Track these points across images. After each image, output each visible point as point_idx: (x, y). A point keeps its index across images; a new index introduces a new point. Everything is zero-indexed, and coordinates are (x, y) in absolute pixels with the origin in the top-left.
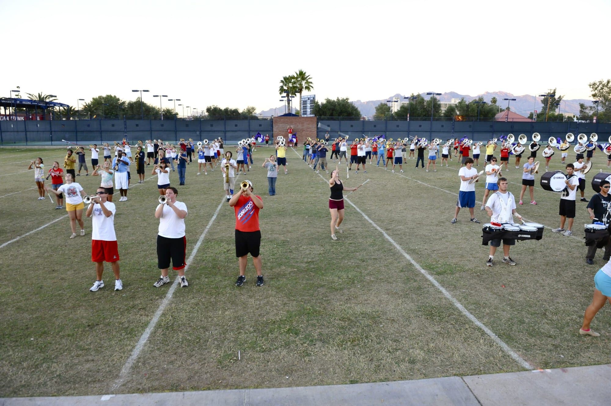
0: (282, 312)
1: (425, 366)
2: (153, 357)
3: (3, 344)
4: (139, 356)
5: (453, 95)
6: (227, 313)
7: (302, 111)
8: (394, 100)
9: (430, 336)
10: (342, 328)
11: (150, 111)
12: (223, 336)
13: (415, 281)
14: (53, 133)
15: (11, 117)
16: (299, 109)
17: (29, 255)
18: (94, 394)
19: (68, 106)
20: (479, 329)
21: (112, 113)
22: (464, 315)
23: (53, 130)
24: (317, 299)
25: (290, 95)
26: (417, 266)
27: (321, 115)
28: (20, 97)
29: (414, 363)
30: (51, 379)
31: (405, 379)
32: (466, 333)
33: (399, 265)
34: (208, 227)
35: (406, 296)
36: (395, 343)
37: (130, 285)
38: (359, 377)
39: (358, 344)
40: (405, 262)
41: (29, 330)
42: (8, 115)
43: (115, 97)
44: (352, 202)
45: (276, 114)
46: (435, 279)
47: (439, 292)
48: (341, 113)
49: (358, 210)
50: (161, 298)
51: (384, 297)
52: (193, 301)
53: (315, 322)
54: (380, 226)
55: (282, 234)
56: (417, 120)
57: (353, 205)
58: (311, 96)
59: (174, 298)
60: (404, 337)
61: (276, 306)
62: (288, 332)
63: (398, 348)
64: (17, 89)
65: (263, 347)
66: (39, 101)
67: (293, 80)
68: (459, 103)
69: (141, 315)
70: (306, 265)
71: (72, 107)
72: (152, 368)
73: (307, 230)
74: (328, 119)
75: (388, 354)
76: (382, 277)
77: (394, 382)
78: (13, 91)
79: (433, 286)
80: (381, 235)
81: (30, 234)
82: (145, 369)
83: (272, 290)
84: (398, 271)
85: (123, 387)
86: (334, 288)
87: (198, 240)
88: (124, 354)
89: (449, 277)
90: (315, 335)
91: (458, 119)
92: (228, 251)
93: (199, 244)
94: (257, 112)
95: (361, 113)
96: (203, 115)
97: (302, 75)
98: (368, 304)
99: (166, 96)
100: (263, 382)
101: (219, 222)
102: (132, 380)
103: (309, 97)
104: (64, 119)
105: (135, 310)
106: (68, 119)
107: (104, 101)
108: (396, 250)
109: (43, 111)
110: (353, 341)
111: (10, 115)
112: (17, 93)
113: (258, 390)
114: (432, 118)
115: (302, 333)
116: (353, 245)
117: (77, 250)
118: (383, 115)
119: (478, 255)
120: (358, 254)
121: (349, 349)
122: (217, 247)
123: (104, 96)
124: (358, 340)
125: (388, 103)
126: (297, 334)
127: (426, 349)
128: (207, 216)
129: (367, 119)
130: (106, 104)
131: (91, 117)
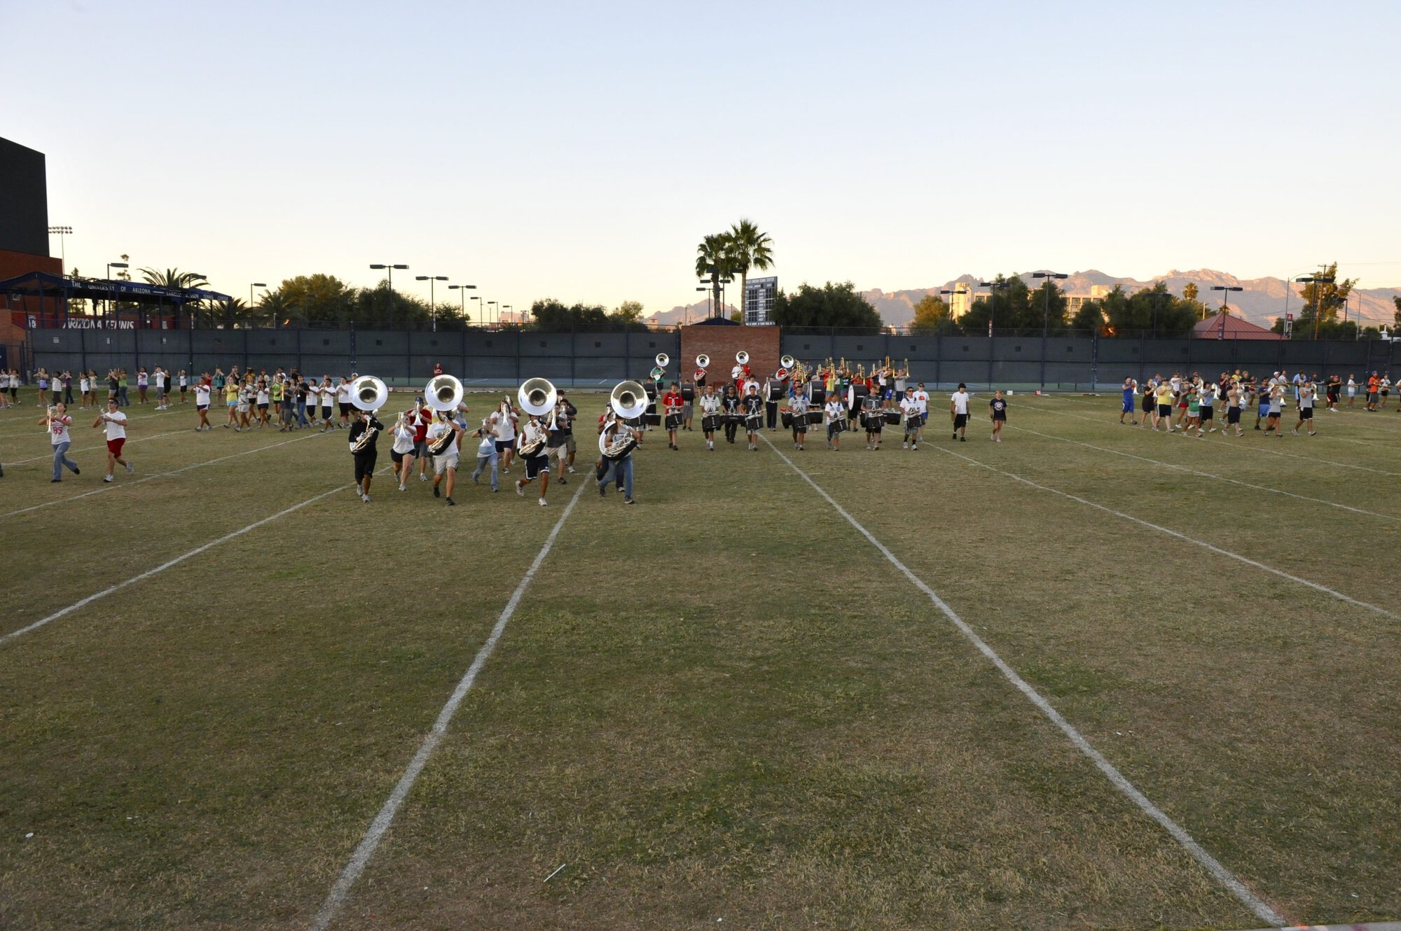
0: (694, 773)
1: (1026, 909)
2: (400, 867)
3: (72, 826)
4: (369, 864)
5: (1095, 277)
6: (568, 771)
7: (747, 313)
8: (958, 288)
9: (1040, 839)
10: (833, 813)
11: (409, 312)
12: (558, 823)
13: (1004, 709)
14: (195, 358)
15: (107, 322)
16: (739, 308)
17: (134, 628)
19: (230, 299)
20: (1157, 826)
21: (326, 316)
22: (1121, 792)
23: (195, 350)
24: (776, 745)
25: (721, 278)
26: (1010, 673)
27: (789, 323)
28: (127, 278)
29: (1000, 901)
30: (173, 909)
32: (1123, 834)
33: (966, 669)
34: (530, 573)
35: (983, 742)
36: (956, 853)
37: (354, 701)
39: (868, 853)
41: (129, 796)
42: (100, 318)
43: (332, 278)
44: (858, 520)
45: (688, 320)
46: (1052, 705)
47: (1059, 735)
48: (835, 318)
49: (872, 539)
50: (422, 732)
51: (931, 745)
52: (492, 741)
53: (769, 797)
54: (923, 578)
55: (698, 593)
56: (1010, 334)
57: (862, 529)
58: (769, 280)
59: (450, 733)
60: (978, 840)
61: (681, 757)
63: (962, 865)
64: (122, 261)
65: (650, 852)
66: (168, 287)
67: (727, 245)
68: (1110, 295)
69: (376, 771)
70: (751, 665)
71: (238, 301)
72: (396, 893)
73: (755, 583)
74: (806, 332)
75: (940, 879)
76: (926, 697)
78: (113, 265)
79: (1047, 720)
80: (926, 599)
81: (139, 580)
82: (380, 894)
83: (673, 722)
84: (962, 684)
86: (815, 721)
87: (506, 602)
88: (336, 857)
89: (1084, 700)
90: (770, 827)
91: (1107, 334)
93: (509, 611)
94: (646, 314)
95: (881, 318)
96: (526, 321)
97: (747, 233)
98: (895, 759)
99: (445, 279)
101: (555, 564)
103: (763, 281)
104: (220, 327)
105: (362, 759)
106: (229, 327)
107: (308, 289)
108: (959, 634)
109: (176, 310)
110: (856, 845)
111: (104, 317)
112: (121, 270)
114: (1045, 330)
115: (740, 821)
116: (862, 621)
117: (239, 620)
118: (932, 323)
119: (1154, 650)
120: (870, 642)
121: (847, 864)
122: (549, 619)
123: (309, 275)
124: (868, 842)
125: (943, 297)
126: (727, 825)
127: (1028, 869)
128: (529, 547)
129: (894, 331)
130: (313, 296)
131: (279, 323)
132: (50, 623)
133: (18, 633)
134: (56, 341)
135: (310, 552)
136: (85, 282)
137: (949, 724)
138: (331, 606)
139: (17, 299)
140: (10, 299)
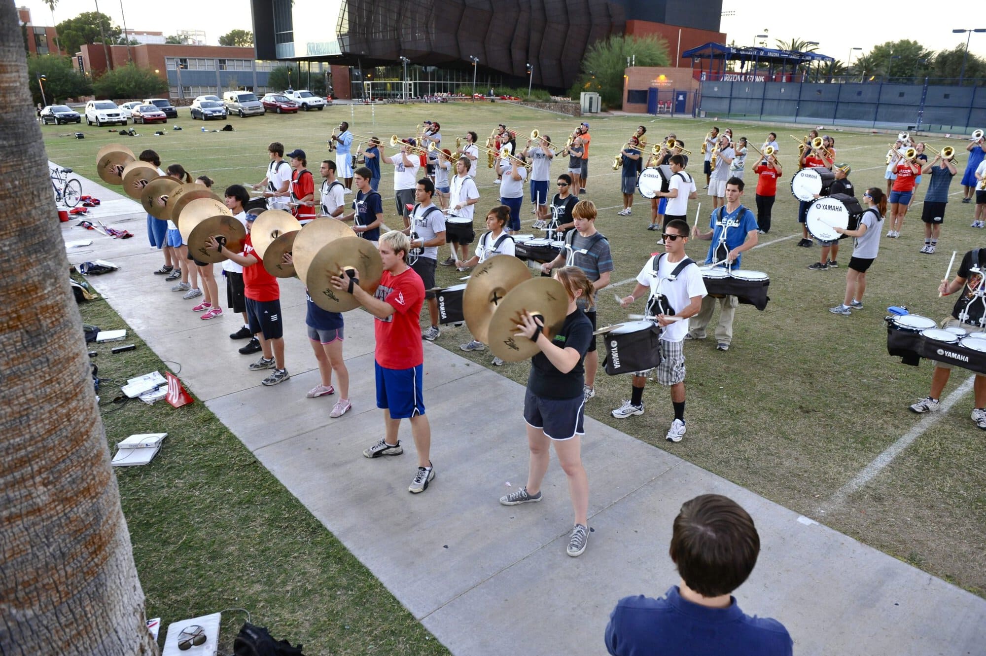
2: (893, 496)
4: (868, 484)
11: (978, 70)
14: (801, 102)
15: (748, 77)
18: (791, 509)
19: (833, 60)
21: (904, 73)
23: (802, 98)
28: (764, 45)
42: (744, 74)
43: (915, 43)
64: (765, 33)
66: (791, 52)
69: (887, 422)
71: (839, 62)
72: (885, 512)
78: (759, 36)
82: (875, 508)
85: (832, 518)
88: (846, 470)
102: (849, 514)
105: (877, 411)
106: (828, 81)
107: (894, 52)
109: (794, 69)
111: (746, 74)
112: (762, 40)
123: (897, 41)
130: (897, 57)
131: (866, 79)
134: (716, 89)
136: (739, 50)
139: (697, 61)
140: (693, 61)
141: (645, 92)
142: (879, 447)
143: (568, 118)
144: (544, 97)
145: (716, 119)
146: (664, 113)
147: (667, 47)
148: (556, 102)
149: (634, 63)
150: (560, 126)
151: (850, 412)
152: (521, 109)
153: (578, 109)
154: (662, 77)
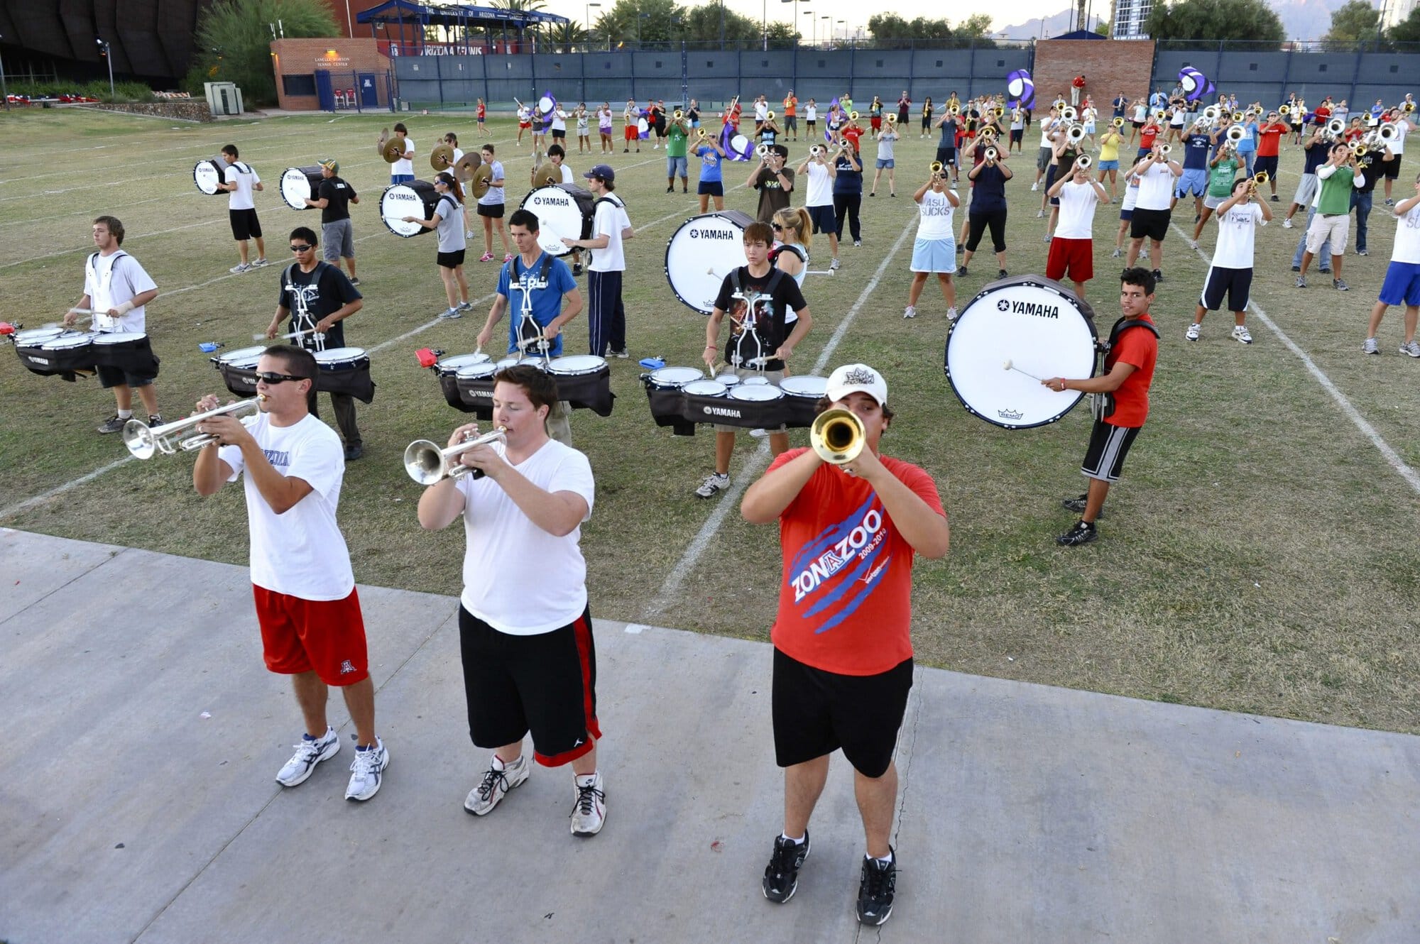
0: (1012, 517)
1: (1367, 700)
2: (726, 568)
4: (699, 562)
7: (1116, 25)
9: (1396, 633)
10: (1160, 574)
11: (739, 31)
13: (1376, 492)
14: (537, 82)
15: (459, 48)
16: (1106, 19)
18: (613, 618)
19: (567, 21)
21: (657, 36)
23: (537, 76)
26: (1389, 453)
27: (1166, 36)
29: (1337, 688)
31: (1307, 718)
33: (1335, 445)
34: (856, 307)
35: (1345, 524)
36: (1293, 633)
38: (1185, 690)
39: (1194, 618)
40: (1356, 441)
42: (452, 44)
45: (1044, 34)
48: (1225, 30)
50: (748, 451)
51: (1281, 520)
54: (1298, 341)
60: (1321, 623)
61: (1001, 500)
62: (1024, 561)
63: (1299, 646)
65: (962, 585)
66: (510, 10)
71: (574, 23)
72: (724, 589)
74: (1188, 47)
75: (1270, 655)
76: (1283, 470)
77: (1275, 719)
80: (1298, 364)
82: (709, 588)
83: (995, 465)
84: (1330, 459)
85: (666, 616)
86: (1150, 480)
87: (831, 334)
88: (670, 552)
90: (1089, 579)
92: (897, 366)
93: (834, 342)
94: (995, 30)
95: (1285, 30)
96: (861, 37)
98: (1236, 529)
100: (955, 659)
101: (881, 299)
102: (684, 604)
104: (559, 51)
105: (694, 470)
106: (567, 51)
107: (641, 8)
108: (1334, 406)
109: (518, 34)
110: (1181, 609)
111: (455, 44)
113: (942, 671)
115: (1057, 569)
116: (1215, 382)
118: (1352, 37)
120: (1224, 404)
121: (1169, 625)
122: (873, 352)
124: (1195, 608)
125: (1373, 3)
126: (1043, 570)
127: (1377, 660)
128: (856, 281)
129: (1300, 47)
130: (645, 15)
131: (613, 46)
132: (427, 330)
133: (402, 337)
134: (416, 68)
135: (646, 276)
136: (437, 9)
137: (1307, 502)
138: (665, 327)
139: (380, 27)
140: (374, 27)
141: (310, 77)
142: (701, 513)
143: (189, 125)
144: (141, 95)
145: (425, 112)
146: (347, 108)
147: (330, 7)
148: (164, 101)
149: (282, 32)
150: (178, 139)
151: (663, 478)
152: (104, 116)
153: (205, 110)
154: (332, 53)
